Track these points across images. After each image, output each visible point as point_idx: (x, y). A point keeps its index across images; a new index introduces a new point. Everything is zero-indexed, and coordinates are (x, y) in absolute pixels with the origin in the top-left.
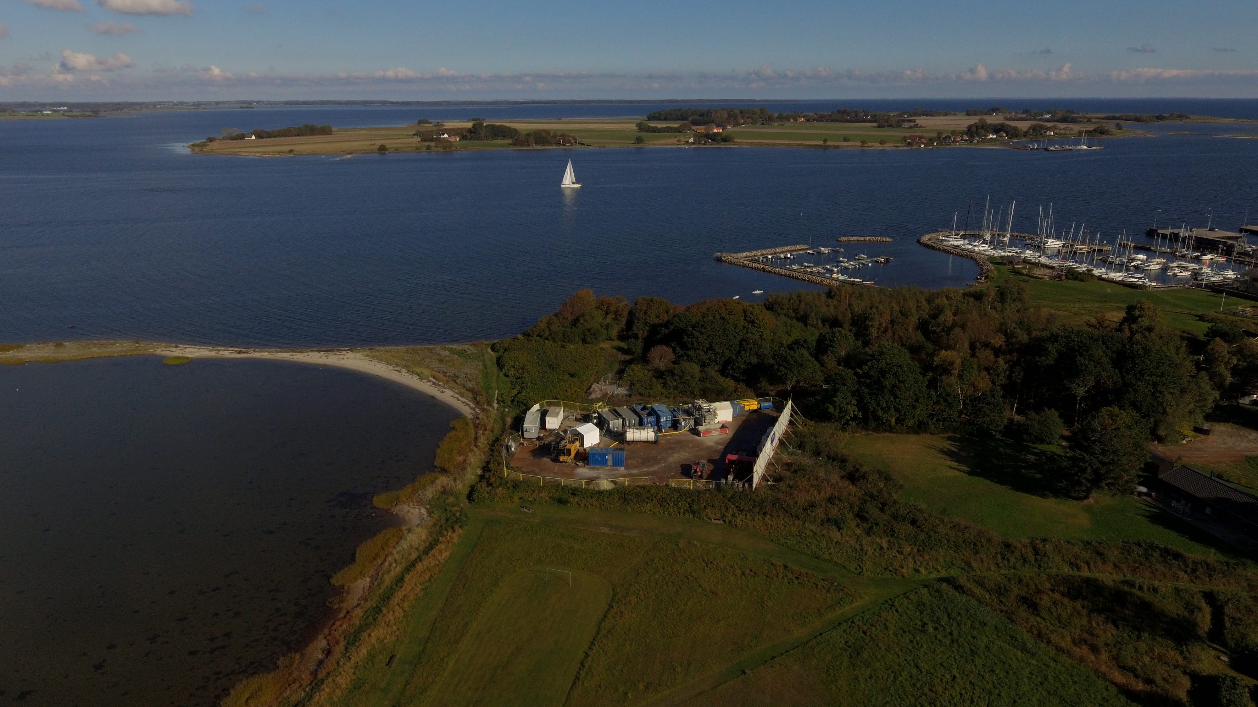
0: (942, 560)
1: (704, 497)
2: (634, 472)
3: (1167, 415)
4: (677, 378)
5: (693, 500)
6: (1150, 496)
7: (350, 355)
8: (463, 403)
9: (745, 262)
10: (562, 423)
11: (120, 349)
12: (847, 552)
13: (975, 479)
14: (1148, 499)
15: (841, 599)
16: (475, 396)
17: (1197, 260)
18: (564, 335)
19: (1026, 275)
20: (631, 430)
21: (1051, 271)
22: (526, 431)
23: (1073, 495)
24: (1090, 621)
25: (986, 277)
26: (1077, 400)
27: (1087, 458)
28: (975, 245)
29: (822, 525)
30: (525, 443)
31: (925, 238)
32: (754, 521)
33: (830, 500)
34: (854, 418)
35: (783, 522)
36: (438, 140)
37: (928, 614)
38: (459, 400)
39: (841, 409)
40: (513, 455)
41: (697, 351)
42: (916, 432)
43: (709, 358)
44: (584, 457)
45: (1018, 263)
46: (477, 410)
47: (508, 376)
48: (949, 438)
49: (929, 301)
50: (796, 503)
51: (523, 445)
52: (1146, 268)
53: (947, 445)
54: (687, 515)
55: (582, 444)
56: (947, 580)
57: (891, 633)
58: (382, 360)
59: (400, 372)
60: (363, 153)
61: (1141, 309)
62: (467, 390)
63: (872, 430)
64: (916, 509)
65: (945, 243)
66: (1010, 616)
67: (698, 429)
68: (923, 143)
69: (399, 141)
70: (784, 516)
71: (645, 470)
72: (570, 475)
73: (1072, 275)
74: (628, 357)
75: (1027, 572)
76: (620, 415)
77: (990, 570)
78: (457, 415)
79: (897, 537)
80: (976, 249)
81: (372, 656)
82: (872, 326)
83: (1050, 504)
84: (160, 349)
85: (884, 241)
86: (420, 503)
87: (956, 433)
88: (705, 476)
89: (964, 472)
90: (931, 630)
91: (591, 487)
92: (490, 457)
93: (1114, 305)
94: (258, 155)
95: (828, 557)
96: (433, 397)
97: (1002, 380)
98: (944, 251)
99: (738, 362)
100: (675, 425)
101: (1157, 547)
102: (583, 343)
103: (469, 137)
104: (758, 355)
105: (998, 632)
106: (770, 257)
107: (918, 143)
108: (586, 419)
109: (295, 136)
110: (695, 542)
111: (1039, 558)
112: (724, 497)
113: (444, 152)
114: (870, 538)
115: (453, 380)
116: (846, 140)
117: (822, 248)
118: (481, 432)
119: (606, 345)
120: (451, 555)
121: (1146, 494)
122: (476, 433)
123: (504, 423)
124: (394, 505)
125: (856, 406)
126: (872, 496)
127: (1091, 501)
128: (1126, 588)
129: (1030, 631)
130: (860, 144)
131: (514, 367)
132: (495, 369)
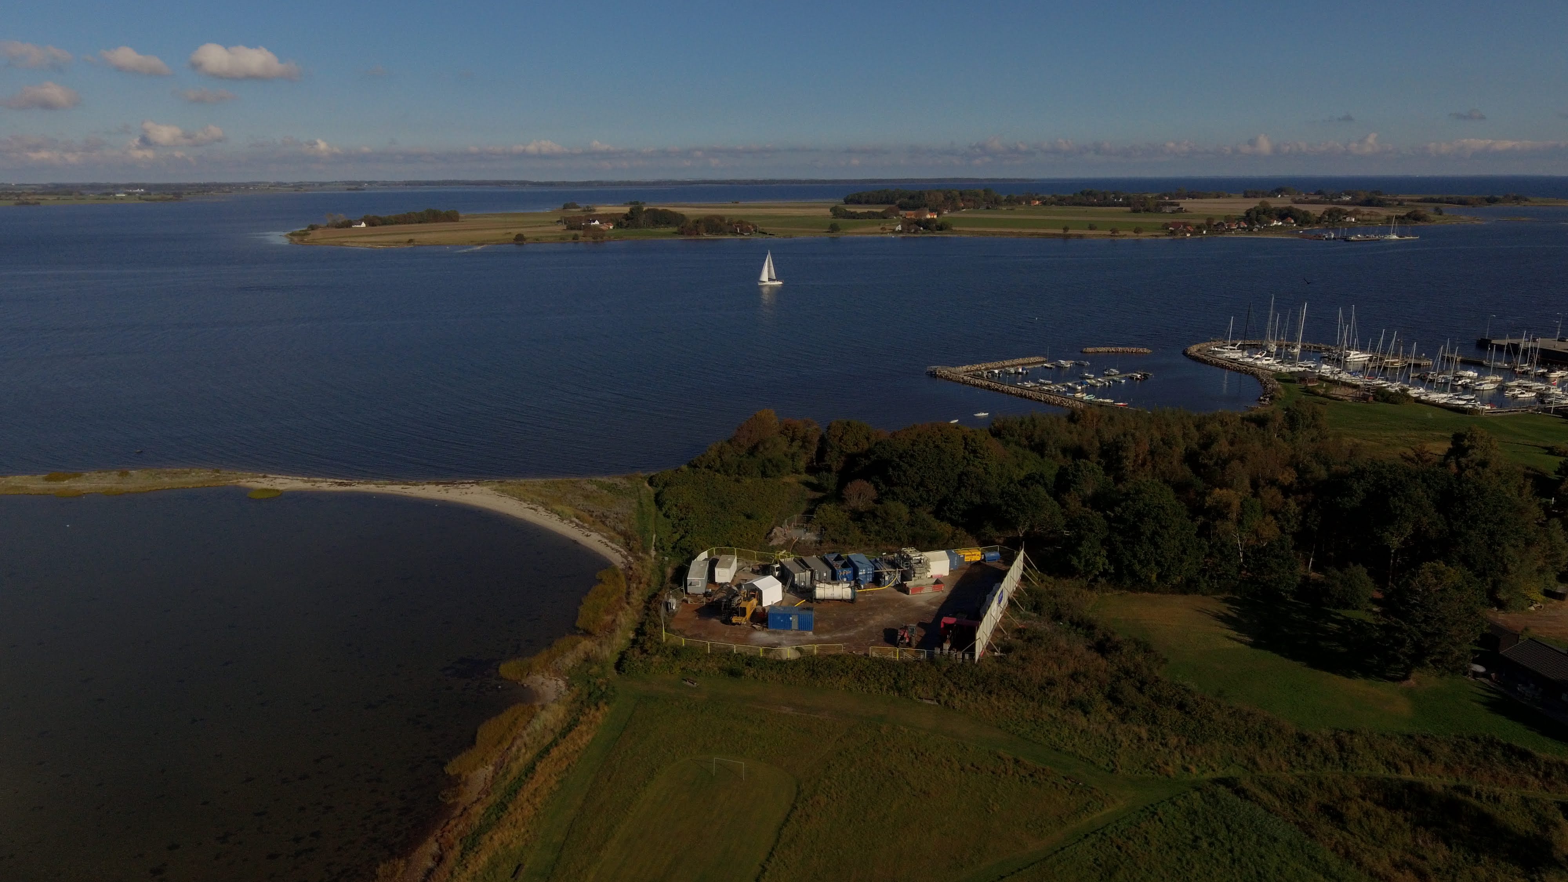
0: (1217, 756)
1: (912, 669)
2: (826, 637)
3: (1508, 573)
4: (880, 520)
5: (899, 674)
6: (1490, 678)
7: (476, 488)
8: (613, 549)
9: (965, 378)
10: (735, 576)
11: (196, 479)
12: (1095, 744)
13: (1259, 652)
14: (1487, 681)
15: (1088, 804)
16: (628, 541)
17: (1543, 378)
18: (739, 466)
19: (1323, 396)
20: (822, 585)
21: (1354, 390)
22: (691, 585)
23: (1387, 674)
24: (1414, 839)
25: (1271, 398)
26: (1391, 553)
27: (1405, 626)
28: (1257, 358)
29: (1064, 709)
30: (690, 600)
31: (1193, 349)
32: (976, 702)
33: (1074, 676)
34: (1104, 574)
35: (1013, 703)
36: (588, 228)
37: (1200, 825)
38: (608, 546)
39: (1087, 561)
40: (674, 614)
41: (905, 488)
42: (1184, 592)
43: (921, 496)
44: (762, 618)
45: (1312, 381)
46: (630, 558)
47: (668, 517)
48: (1226, 600)
49: (1198, 427)
50: (1029, 680)
51: (687, 602)
52: (1477, 388)
53: (1224, 608)
54: (891, 693)
55: (760, 602)
56: (1227, 782)
57: (1153, 848)
58: (514, 496)
59: (536, 510)
60: (497, 244)
61: (1472, 438)
62: (618, 533)
63: (1127, 589)
64: (1183, 689)
65: (1219, 356)
66: (1307, 829)
67: (905, 585)
68: (1189, 232)
69: (540, 229)
70: (1015, 696)
71: (840, 635)
72: (745, 640)
73: (1382, 396)
74: (818, 495)
75: (1329, 773)
76: (808, 567)
77: (1282, 770)
78: (605, 564)
79: (1161, 725)
80: (1258, 362)
81: (494, 865)
82: (1127, 458)
83: (1358, 686)
84: (244, 480)
85: (1141, 353)
86: (558, 673)
87: (1234, 594)
88: (914, 643)
89: (1246, 643)
90: (1205, 845)
91: (771, 655)
92: (646, 617)
93: (1437, 434)
94: (369, 245)
95: (1069, 748)
96: (575, 542)
97: (1293, 527)
98: (1217, 365)
99: (956, 502)
100: (877, 579)
101: (1499, 743)
102: (762, 477)
103: (625, 225)
104: (981, 493)
105: (1293, 850)
106: (996, 371)
107: (1182, 231)
108: (765, 571)
109: (416, 223)
110: (902, 728)
111: (1345, 755)
112: (938, 671)
113: (593, 242)
114: (1125, 726)
115: (601, 521)
116: (1091, 228)
117: (1062, 361)
118: (635, 585)
119: (791, 479)
120: (593, 739)
121: (1483, 675)
122: (629, 587)
123: (664, 577)
124: (525, 674)
125: (1107, 557)
126: (1127, 673)
127: (1412, 682)
128: (1460, 796)
129: (1335, 849)
130: (1110, 233)
131: (676, 506)
132: (653, 508)
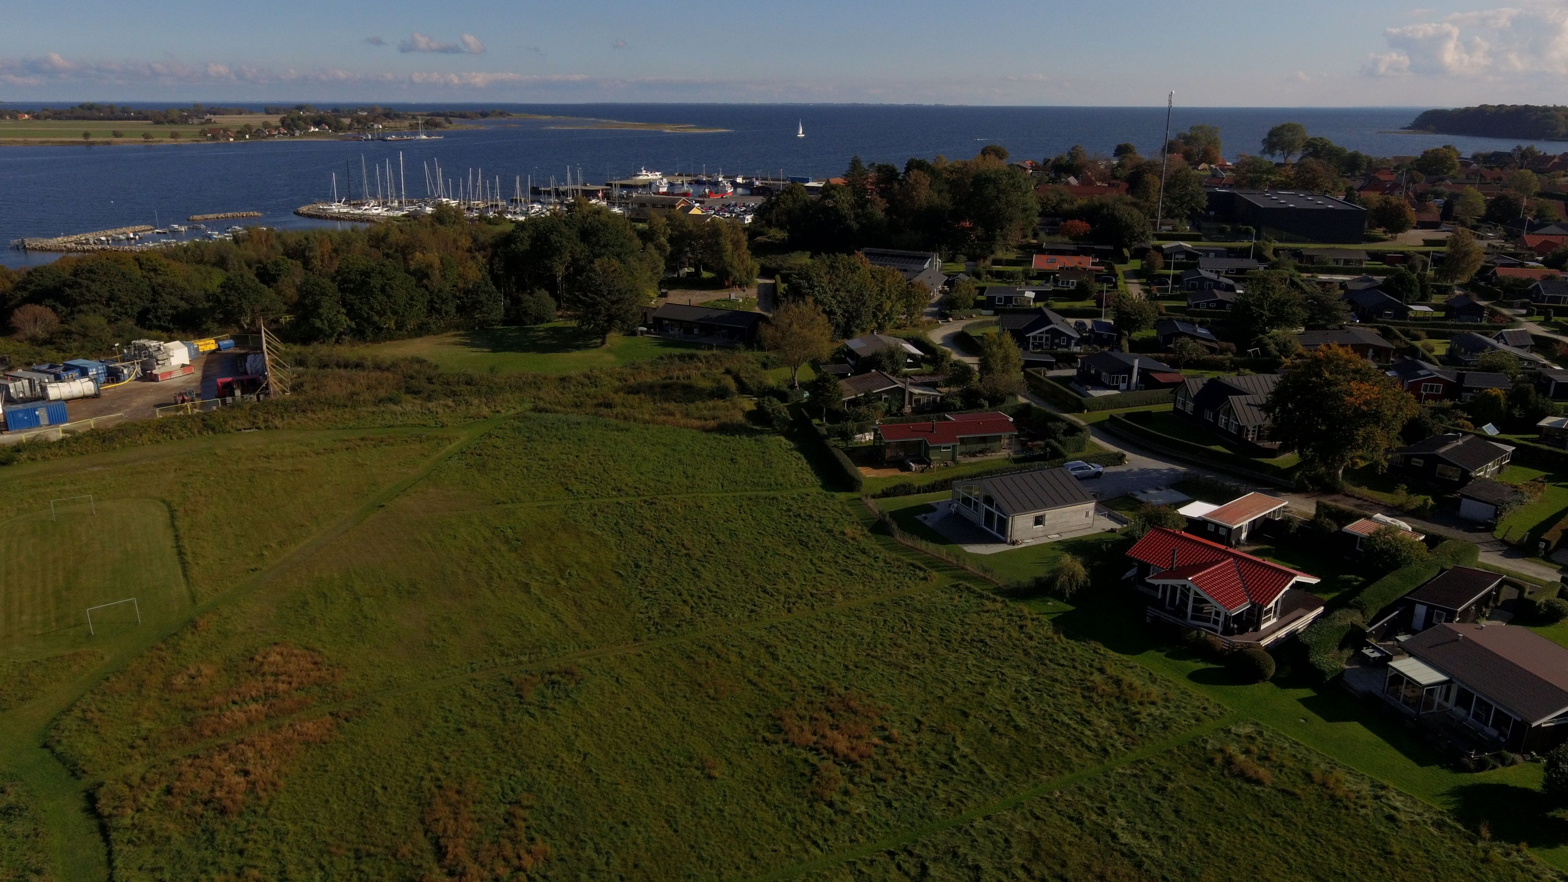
6: (652, 332)
9: (68, 246)
12: (417, 416)
13: (498, 354)
14: (650, 335)
15: (439, 444)
20: (51, 388)
24: (655, 402)
28: (366, 209)
29: (377, 405)
31: (304, 209)
32: (295, 419)
33: (371, 387)
34: (348, 330)
35: (329, 413)
37: (527, 432)
39: (329, 321)
42: (419, 335)
43: (116, 311)
45: (421, 217)
48: (455, 336)
53: (457, 339)
54: (205, 433)
63: (371, 341)
64: (463, 375)
65: (331, 211)
66: (595, 415)
67: (151, 374)
79: (461, 395)
80: (369, 212)
82: (315, 257)
83: (576, 354)
85: (252, 216)
87: (460, 331)
89: (486, 352)
91: (39, 441)
95: (399, 423)
98: (331, 218)
100: (113, 375)
101: (674, 357)
104: (182, 299)
105: (592, 425)
106: (103, 238)
110: (237, 448)
111: (593, 380)
114: (433, 403)
121: (647, 332)
125: (346, 315)
126: (412, 376)
127: (608, 345)
128: (668, 381)
129: (616, 418)
130: (143, 139)
